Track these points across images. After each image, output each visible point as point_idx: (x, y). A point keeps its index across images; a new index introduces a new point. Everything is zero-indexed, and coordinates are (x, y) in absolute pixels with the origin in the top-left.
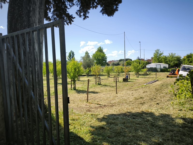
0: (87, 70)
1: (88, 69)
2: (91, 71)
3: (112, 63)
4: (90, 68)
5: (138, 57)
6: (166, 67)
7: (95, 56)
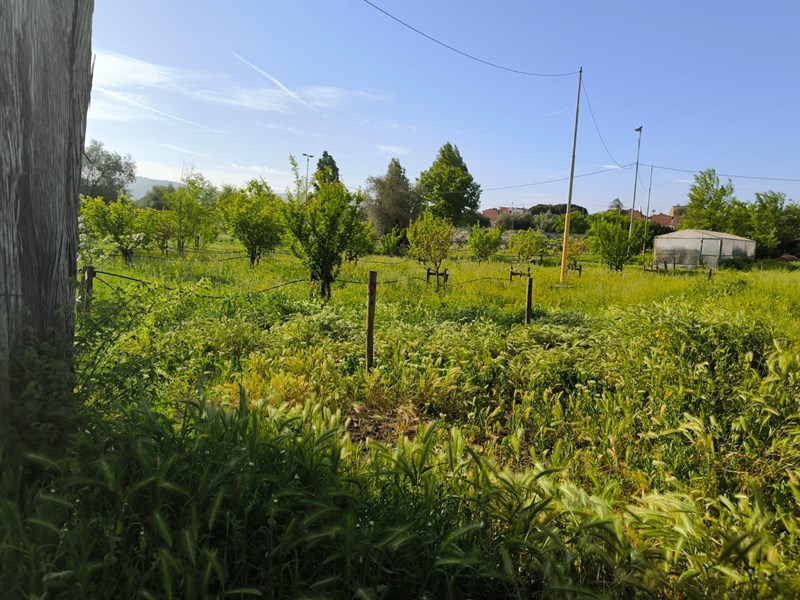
0: (392, 237)
1: (398, 234)
2: (408, 243)
3: (500, 217)
4: (405, 232)
5: (618, 200)
6: (746, 253)
7: (429, 182)
